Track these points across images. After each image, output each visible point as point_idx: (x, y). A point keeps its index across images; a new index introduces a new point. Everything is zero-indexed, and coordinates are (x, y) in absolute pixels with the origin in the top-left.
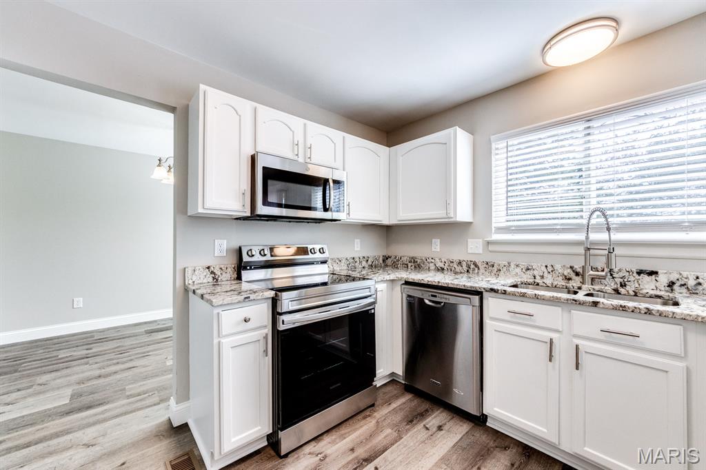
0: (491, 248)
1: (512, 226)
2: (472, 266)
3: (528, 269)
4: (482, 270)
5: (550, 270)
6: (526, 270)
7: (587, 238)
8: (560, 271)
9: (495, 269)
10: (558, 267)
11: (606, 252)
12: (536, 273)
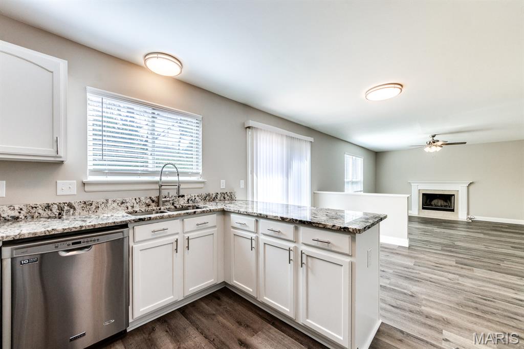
0: (87, 188)
1: (106, 170)
2: (66, 208)
3: (123, 203)
4: (78, 210)
5: (138, 202)
6: (121, 204)
7: (161, 179)
8: (144, 201)
9: (93, 207)
10: (143, 198)
11: (177, 187)
12: (128, 205)
